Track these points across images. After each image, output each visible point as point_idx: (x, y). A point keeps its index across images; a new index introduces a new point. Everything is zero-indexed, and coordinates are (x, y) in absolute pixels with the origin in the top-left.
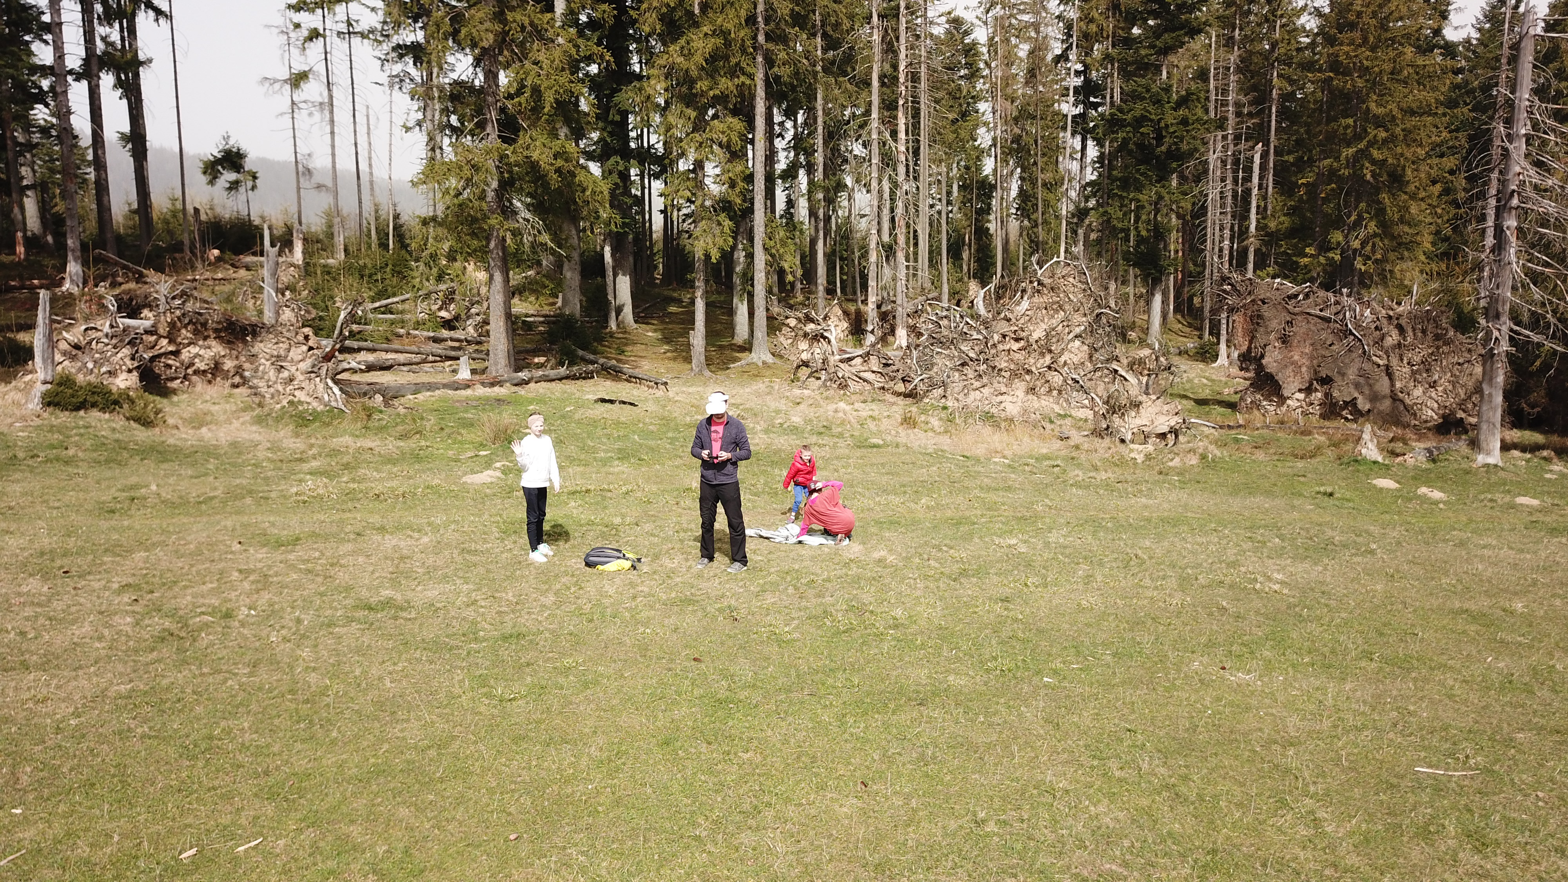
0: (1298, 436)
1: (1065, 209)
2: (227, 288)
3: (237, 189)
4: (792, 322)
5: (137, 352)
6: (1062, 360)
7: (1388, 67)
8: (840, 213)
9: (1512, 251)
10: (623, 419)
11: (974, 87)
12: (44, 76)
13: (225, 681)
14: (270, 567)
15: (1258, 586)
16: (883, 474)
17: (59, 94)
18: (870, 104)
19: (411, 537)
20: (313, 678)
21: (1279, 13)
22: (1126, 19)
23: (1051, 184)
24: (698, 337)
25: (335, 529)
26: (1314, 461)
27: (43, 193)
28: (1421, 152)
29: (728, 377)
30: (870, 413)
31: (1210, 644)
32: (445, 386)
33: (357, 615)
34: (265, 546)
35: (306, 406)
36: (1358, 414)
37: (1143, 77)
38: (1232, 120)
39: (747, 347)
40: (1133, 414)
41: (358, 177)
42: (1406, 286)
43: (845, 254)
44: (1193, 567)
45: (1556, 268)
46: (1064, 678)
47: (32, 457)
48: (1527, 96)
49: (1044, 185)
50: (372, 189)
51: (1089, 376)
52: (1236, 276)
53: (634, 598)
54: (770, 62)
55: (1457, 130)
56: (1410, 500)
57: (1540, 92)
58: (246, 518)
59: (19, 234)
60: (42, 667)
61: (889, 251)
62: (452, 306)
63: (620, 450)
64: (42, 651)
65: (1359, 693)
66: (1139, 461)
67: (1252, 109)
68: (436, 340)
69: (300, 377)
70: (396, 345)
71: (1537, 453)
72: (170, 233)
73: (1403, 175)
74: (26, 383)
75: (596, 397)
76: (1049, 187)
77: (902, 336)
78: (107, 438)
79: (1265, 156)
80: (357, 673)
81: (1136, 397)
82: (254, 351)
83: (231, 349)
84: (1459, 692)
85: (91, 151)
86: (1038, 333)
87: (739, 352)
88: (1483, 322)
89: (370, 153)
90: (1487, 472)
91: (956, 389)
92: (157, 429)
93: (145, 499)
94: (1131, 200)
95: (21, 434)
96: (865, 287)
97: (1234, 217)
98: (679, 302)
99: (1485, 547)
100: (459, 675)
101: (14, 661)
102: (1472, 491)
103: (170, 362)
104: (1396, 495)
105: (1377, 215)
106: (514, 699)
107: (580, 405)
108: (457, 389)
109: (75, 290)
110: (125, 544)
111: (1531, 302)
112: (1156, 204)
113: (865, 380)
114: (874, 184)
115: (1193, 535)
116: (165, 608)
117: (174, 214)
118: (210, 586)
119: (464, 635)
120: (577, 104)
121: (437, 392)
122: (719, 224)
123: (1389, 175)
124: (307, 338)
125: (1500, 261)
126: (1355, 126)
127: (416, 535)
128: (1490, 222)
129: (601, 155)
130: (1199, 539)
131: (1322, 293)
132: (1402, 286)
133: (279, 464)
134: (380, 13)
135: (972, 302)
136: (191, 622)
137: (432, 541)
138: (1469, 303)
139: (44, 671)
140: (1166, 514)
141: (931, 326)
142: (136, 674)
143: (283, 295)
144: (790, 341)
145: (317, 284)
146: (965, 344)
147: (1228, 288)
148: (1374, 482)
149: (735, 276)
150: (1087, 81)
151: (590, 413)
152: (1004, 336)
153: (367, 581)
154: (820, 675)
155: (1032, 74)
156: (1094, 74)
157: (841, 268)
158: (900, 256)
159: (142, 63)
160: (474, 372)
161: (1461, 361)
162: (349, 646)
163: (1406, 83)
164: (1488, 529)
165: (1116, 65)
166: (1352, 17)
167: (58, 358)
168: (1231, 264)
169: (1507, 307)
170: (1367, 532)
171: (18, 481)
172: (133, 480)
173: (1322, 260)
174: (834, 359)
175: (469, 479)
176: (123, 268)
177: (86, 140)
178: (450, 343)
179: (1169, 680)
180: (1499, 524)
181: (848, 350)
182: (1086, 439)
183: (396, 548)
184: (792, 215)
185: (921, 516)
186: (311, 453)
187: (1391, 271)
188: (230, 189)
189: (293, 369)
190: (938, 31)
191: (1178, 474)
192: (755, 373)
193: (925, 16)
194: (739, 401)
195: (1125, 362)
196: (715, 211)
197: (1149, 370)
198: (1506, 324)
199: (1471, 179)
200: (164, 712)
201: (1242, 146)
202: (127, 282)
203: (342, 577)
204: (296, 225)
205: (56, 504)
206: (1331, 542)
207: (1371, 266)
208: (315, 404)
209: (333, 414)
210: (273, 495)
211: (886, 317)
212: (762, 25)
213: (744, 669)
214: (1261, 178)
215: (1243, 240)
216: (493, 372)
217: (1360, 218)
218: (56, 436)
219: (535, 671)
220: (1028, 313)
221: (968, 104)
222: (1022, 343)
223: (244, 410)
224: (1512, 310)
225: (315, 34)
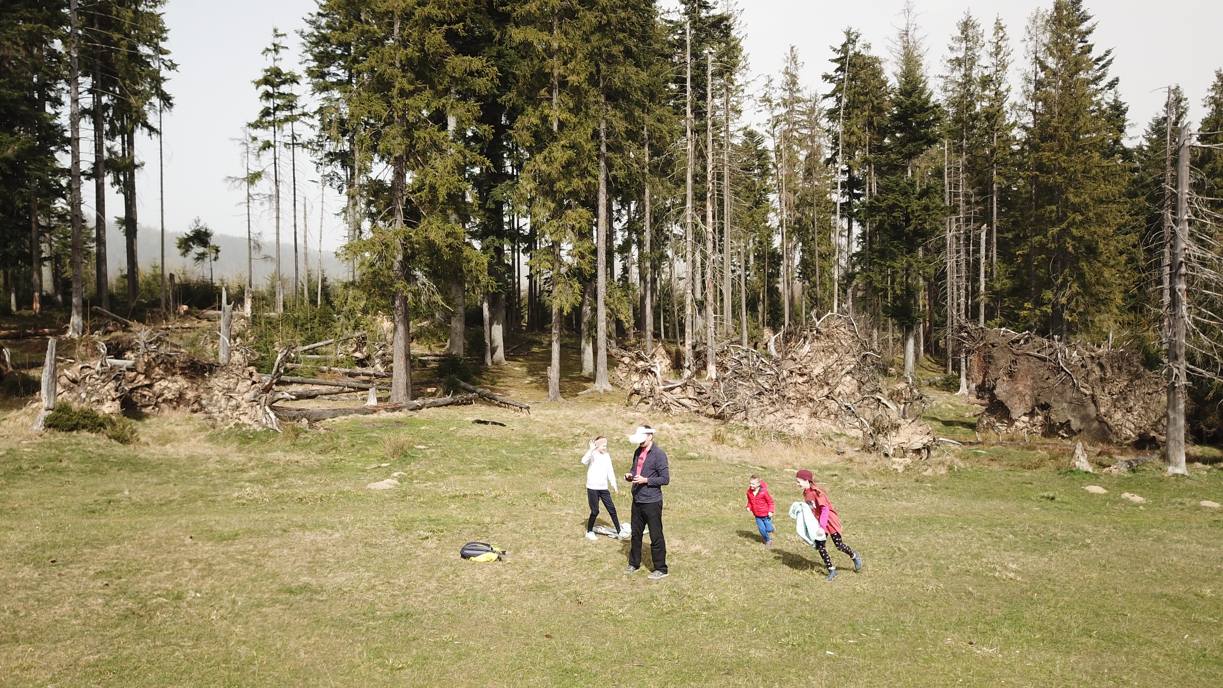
0: (1025, 451)
1: (837, 273)
2: (192, 335)
3: (203, 259)
4: (627, 360)
5: (120, 385)
6: (837, 391)
7: (1080, 167)
8: (663, 276)
9: (1184, 308)
10: (494, 437)
11: (765, 182)
12: (63, 176)
13: (174, 651)
14: (214, 557)
15: (997, 574)
16: (698, 481)
17: (73, 190)
18: (685, 196)
19: (326, 533)
20: (243, 650)
21: (996, 127)
22: (879, 133)
23: (826, 255)
24: (554, 372)
25: (266, 526)
26: (1038, 471)
27: (56, 262)
28: (1110, 231)
29: (577, 402)
30: (688, 431)
31: (960, 623)
32: (357, 411)
33: (280, 597)
34: (210, 540)
35: (248, 427)
36: (1072, 433)
37: (893, 175)
38: (962, 206)
39: (592, 379)
40: (894, 434)
41: (296, 251)
42: (1104, 333)
43: (668, 307)
44: (944, 559)
45: (1219, 321)
46: (843, 651)
47: (34, 468)
48: (1187, 191)
49: (821, 255)
50: (306, 259)
51: (858, 404)
52: (970, 326)
53: (500, 584)
54: (610, 166)
55: (1137, 214)
56: (1116, 503)
57: (1197, 187)
58: (197, 517)
59: (37, 294)
60: (29, 640)
61: (701, 306)
62: (365, 349)
63: (491, 462)
64: (30, 627)
65: (1081, 665)
66: (900, 471)
67: (978, 198)
68: (351, 375)
69: (244, 405)
70: (320, 379)
71: (1216, 465)
72: (151, 292)
73: (1097, 248)
74: (33, 409)
75: (473, 419)
76: (824, 257)
77: (712, 371)
78: (92, 453)
79: (989, 233)
80: (278, 646)
81: (896, 420)
82: (210, 384)
83: (193, 383)
84: (1163, 665)
85: (94, 231)
86: (818, 370)
87: (585, 382)
88: (1166, 361)
89: (305, 232)
90: (1176, 480)
91: (755, 413)
92: (132, 446)
93: (119, 502)
94: (888, 267)
95: (26, 450)
96: (682, 332)
97: (967, 279)
98: (540, 344)
99: (1178, 542)
100: (359, 648)
101: (7, 636)
102: (1165, 496)
103: (145, 393)
104: (1105, 499)
105: (1078, 279)
106: (402, 668)
107: (461, 425)
108: (366, 414)
109: (76, 336)
110: (101, 538)
111: (1202, 347)
112: (907, 270)
113: (683, 405)
114: (689, 256)
115: (944, 532)
116: (129, 591)
117: (155, 277)
118: (166, 573)
119: (364, 614)
120: (464, 197)
121: (351, 416)
122: (571, 286)
123: (1086, 248)
124: (251, 374)
125: (1175, 315)
126: (1058, 212)
127: (330, 532)
128: (1166, 284)
129: (481, 235)
130: (949, 535)
131: (1038, 339)
132: (1100, 332)
133: (225, 474)
134: (317, 129)
135: (766, 344)
136: (149, 603)
137: (341, 536)
138: (1154, 346)
139: (30, 643)
140: (922, 514)
141: (734, 364)
142: (103, 647)
143: (235, 339)
144: (625, 375)
145: (261, 332)
146: (761, 378)
147: (965, 335)
148: (1087, 488)
149: (583, 324)
150: (851, 178)
151: (468, 432)
152: (791, 372)
153: (289, 570)
154: (647, 649)
155: (809, 173)
156: (856, 173)
157: (665, 318)
158: (710, 310)
159: (137, 166)
160: (379, 400)
161: (1150, 391)
162: (272, 623)
163: (1095, 179)
164: (1180, 527)
165: (873, 166)
166: (1050, 131)
167: (59, 389)
168: (967, 316)
169: (1183, 351)
170: (1082, 529)
171: (21, 488)
172: (111, 486)
173: (1038, 312)
174: (659, 388)
175: (373, 486)
176: (113, 320)
177: (91, 223)
178: (362, 377)
179: (927, 653)
180: (1188, 523)
181: (670, 381)
182: (858, 454)
183: (313, 542)
184: (627, 278)
185: (729, 516)
186: (250, 464)
187: (1092, 322)
188: (198, 259)
189: (240, 399)
190: (738, 141)
191: (931, 482)
192: (598, 399)
193: (727, 130)
194: (585, 421)
195: (886, 393)
196: (568, 276)
197: (905, 399)
198: (1183, 364)
199: (1149, 251)
200: (124, 678)
201: (972, 226)
202: (116, 331)
203: (270, 566)
204: (247, 288)
205: (50, 506)
206: (1054, 537)
207: (1076, 318)
208: (255, 426)
209: (270, 433)
210: (219, 499)
211: (700, 356)
212: (604, 139)
213: (586, 645)
214: (987, 250)
215: (976, 298)
216: (394, 400)
217: (1065, 281)
218: (53, 452)
219: (419, 644)
220: (809, 354)
221: (761, 195)
222: (806, 378)
223: (200, 430)
224: (1186, 353)
225: (267, 145)
